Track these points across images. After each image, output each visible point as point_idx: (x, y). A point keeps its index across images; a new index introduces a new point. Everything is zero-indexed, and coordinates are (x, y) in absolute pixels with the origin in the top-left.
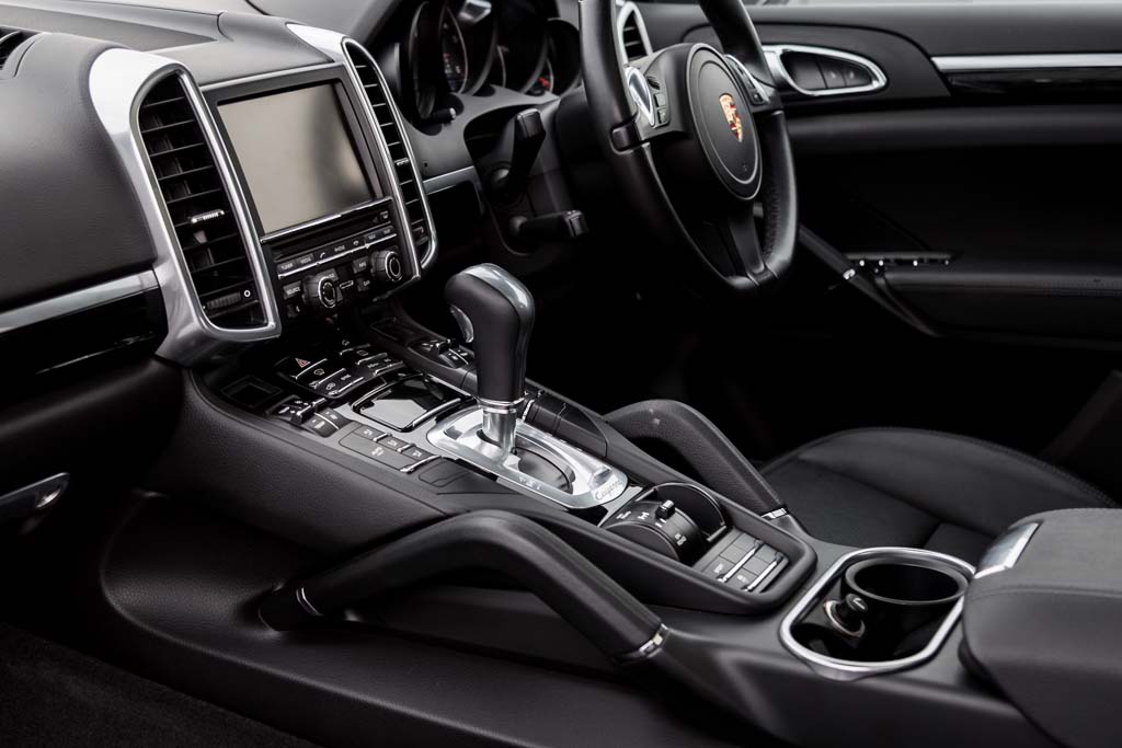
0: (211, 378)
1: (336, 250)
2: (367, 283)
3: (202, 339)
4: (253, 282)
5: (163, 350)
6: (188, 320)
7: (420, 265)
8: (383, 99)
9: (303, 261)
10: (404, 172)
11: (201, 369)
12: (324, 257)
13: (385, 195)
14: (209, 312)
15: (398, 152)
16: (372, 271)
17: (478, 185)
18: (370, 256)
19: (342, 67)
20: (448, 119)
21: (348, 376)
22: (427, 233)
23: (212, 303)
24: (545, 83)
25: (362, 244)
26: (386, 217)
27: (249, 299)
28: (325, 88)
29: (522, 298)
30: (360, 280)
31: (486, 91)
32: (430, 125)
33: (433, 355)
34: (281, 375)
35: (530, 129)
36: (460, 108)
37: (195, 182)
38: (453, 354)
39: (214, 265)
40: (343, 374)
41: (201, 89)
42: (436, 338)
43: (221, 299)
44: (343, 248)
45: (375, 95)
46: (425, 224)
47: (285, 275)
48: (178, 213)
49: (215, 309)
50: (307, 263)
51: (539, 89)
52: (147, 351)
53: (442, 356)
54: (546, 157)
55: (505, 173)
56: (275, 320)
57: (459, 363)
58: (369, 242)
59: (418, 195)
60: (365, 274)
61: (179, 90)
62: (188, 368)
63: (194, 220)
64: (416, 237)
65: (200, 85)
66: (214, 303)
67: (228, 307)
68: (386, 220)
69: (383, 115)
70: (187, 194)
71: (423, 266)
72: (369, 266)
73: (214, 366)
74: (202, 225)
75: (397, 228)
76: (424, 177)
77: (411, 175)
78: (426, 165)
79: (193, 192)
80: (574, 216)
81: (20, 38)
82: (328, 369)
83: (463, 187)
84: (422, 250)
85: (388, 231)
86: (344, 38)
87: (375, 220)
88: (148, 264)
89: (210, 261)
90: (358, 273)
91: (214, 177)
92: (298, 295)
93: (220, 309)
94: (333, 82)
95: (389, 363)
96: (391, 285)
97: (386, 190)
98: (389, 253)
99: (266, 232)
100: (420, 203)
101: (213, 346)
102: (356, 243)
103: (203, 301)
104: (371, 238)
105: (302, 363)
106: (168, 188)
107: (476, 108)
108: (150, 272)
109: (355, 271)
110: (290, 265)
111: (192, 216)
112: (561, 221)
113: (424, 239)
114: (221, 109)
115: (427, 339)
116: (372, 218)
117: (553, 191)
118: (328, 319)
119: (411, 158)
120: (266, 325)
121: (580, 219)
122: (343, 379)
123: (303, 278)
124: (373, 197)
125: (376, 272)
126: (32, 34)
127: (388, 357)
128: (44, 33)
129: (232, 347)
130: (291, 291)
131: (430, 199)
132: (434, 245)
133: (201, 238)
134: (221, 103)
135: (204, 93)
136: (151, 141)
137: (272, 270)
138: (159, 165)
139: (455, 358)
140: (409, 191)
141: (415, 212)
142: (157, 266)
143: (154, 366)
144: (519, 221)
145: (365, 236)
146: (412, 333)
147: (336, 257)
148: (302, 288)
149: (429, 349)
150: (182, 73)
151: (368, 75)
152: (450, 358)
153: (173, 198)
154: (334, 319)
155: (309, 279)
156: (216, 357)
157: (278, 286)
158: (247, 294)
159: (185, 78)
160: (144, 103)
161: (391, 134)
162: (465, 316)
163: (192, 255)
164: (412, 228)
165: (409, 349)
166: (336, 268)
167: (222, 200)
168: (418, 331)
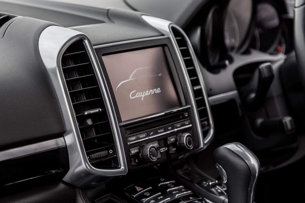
0: (90, 193)
1: (159, 131)
2: (174, 149)
3: (87, 173)
4: (114, 146)
5: (67, 178)
6: (80, 164)
7: (203, 141)
8: (189, 55)
9: (141, 136)
10: (198, 93)
11: (85, 188)
12: (152, 135)
13: (187, 105)
14: (91, 160)
15: (195, 82)
16: (177, 143)
17: (238, 101)
18: (177, 135)
19: (169, 38)
20: (224, 67)
21: (162, 197)
22: (209, 125)
23: (93, 155)
24: (279, 48)
25: (173, 129)
26: (186, 116)
27: (112, 155)
28: (159, 49)
29: (253, 162)
30: (171, 148)
31: (247, 52)
32: (215, 69)
33: (208, 188)
34: (127, 194)
35: (266, 73)
36: (231, 61)
37: (88, 94)
38: (218, 189)
39: (95, 136)
40: (160, 196)
41: (94, 47)
42: (210, 180)
43: (97, 154)
44: (163, 130)
45: (185, 53)
46: (208, 120)
47: (131, 143)
48: (78, 109)
49: (93, 159)
50: (143, 137)
51: (276, 52)
52: (59, 178)
53: (213, 190)
54: (275, 88)
55: (253, 95)
56: (125, 166)
57: (221, 194)
58: (177, 128)
59: (205, 105)
60: (174, 144)
61: (83, 47)
62: (79, 188)
63: (86, 113)
64: (203, 127)
65: (94, 46)
66: (93, 156)
67: (101, 158)
68: (187, 117)
69: (189, 63)
70: (84, 100)
71: (205, 142)
72: (176, 140)
73: (92, 187)
74: (89, 116)
75: (193, 122)
76: (209, 95)
77: (202, 95)
78: (211, 90)
79: (87, 99)
80: (287, 120)
81: (8, 18)
82: (152, 193)
83: (231, 102)
84: (205, 134)
85: (187, 123)
86: (170, 24)
87: (181, 117)
88: (62, 134)
89: (93, 134)
90: (170, 144)
91: (97, 92)
92: (137, 153)
93: (96, 159)
94: (163, 46)
95: (184, 191)
96: (187, 151)
97: (188, 102)
98: (187, 134)
99: (123, 120)
100: (206, 109)
101: (91, 177)
102: (170, 128)
103: (88, 154)
104: (178, 126)
105: (138, 189)
106: (73, 96)
107: (240, 61)
108: (62, 139)
109: (169, 143)
110: (134, 138)
111: (85, 111)
112: (281, 122)
113: (206, 128)
114: (104, 58)
115: (206, 180)
116: (179, 116)
117: (278, 106)
118: (155, 167)
119: (202, 86)
120: (120, 168)
121: (291, 121)
122: (159, 198)
123: (141, 145)
124: (181, 105)
125: (179, 144)
126: (14, 17)
127: (184, 188)
128: (20, 17)
129: (102, 179)
130: (134, 151)
131: (212, 107)
132: (212, 132)
133: (89, 122)
134: (104, 55)
135: (96, 49)
136: (67, 72)
137: (125, 141)
138: (70, 84)
139: (219, 191)
140: (200, 103)
141: (203, 114)
142: (66, 135)
143: (62, 186)
144: (260, 121)
145: (175, 125)
146: (197, 176)
147: (159, 135)
148: (139, 150)
149: (206, 185)
150: (85, 39)
151: (182, 43)
152: (217, 190)
153: (77, 102)
154: (157, 166)
155: (143, 146)
156: (93, 183)
157: (127, 148)
158: (111, 152)
159: (86, 42)
160: (65, 53)
161: (192, 73)
162: (223, 170)
163: (83, 130)
164: (201, 122)
165: (196, 185)
166: (158, 141)
167: (101, 103)
168: (201, 175)
